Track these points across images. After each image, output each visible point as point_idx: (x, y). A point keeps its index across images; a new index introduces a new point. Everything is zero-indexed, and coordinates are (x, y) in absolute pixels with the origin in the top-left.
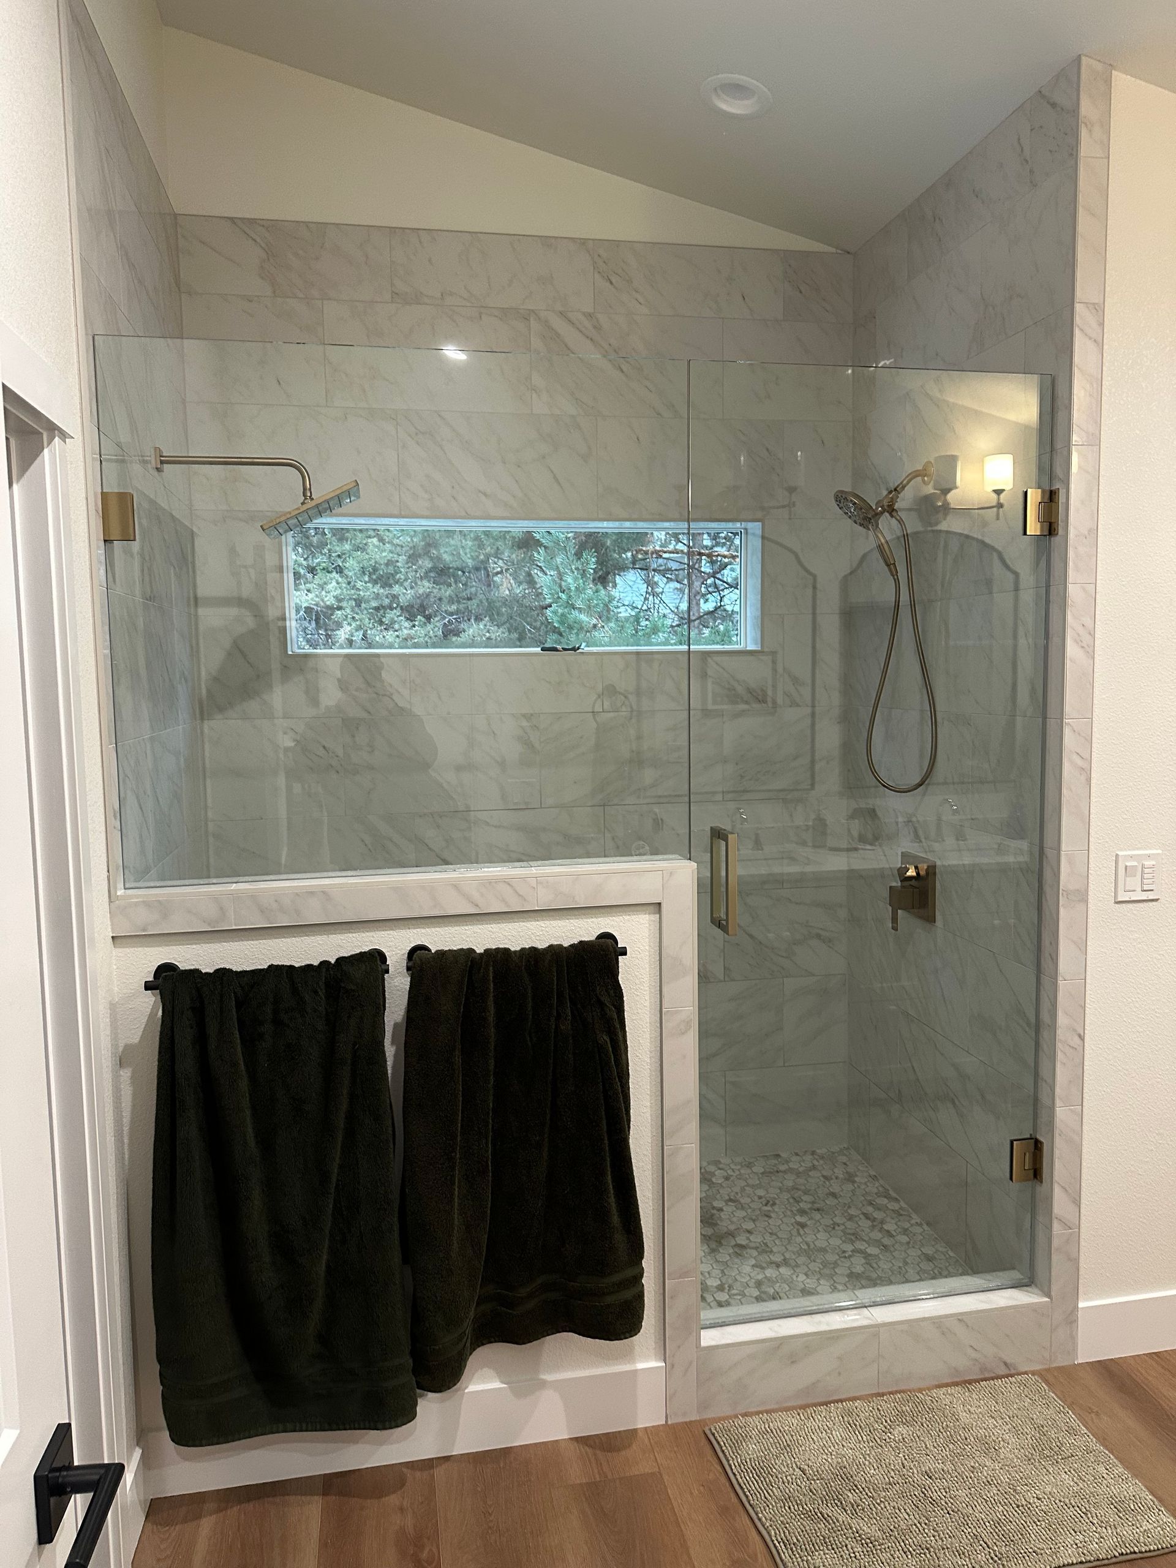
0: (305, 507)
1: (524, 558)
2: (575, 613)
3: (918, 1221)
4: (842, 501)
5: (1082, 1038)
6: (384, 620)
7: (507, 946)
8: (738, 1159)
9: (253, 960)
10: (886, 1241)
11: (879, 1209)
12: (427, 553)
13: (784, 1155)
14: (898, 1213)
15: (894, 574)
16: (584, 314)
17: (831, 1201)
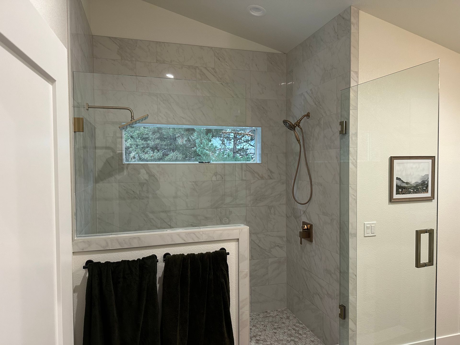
0: (132, 122)
1: (188, 134)
2: (205, 151)
3: (309, 330)
4: (285, 123)
5: (356, 276)
6: (145, 151)
7: (194, 253)
8: (255, 313)
9: (116, 258)
10: (300, 337)
11: (297, 327)
12: (158, 132)
13: (268, 311)
14: (303, 328)
15: (299, 143)
16: (212, 68)
17: (283, 325)
